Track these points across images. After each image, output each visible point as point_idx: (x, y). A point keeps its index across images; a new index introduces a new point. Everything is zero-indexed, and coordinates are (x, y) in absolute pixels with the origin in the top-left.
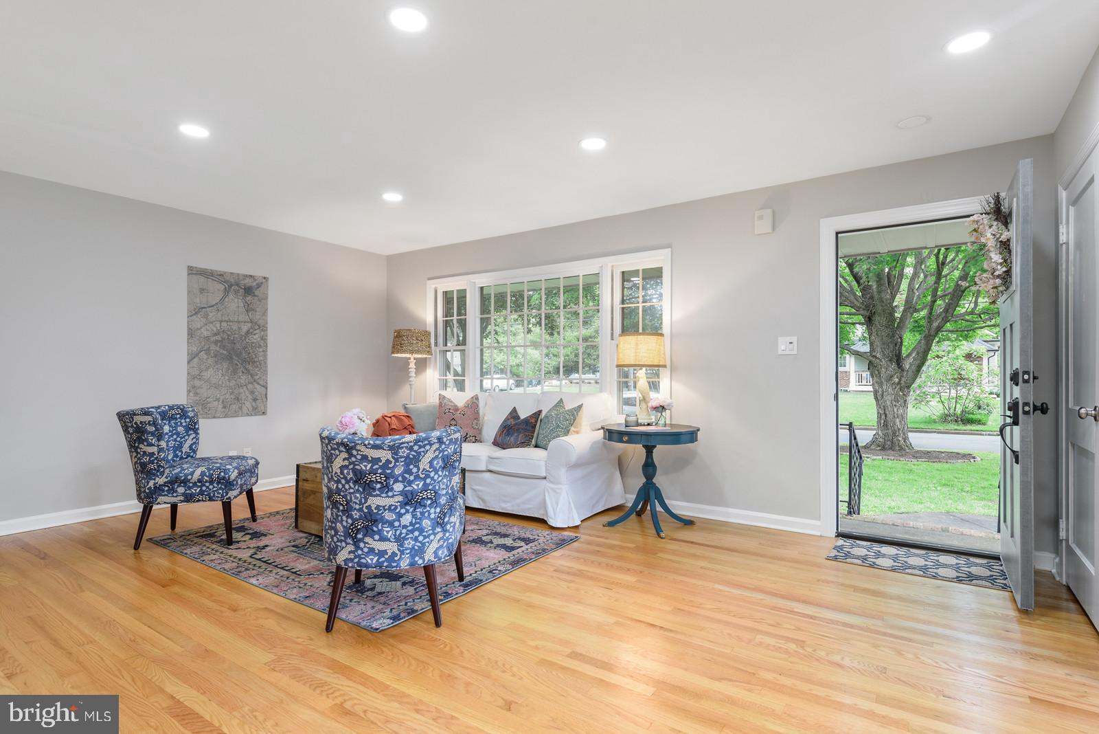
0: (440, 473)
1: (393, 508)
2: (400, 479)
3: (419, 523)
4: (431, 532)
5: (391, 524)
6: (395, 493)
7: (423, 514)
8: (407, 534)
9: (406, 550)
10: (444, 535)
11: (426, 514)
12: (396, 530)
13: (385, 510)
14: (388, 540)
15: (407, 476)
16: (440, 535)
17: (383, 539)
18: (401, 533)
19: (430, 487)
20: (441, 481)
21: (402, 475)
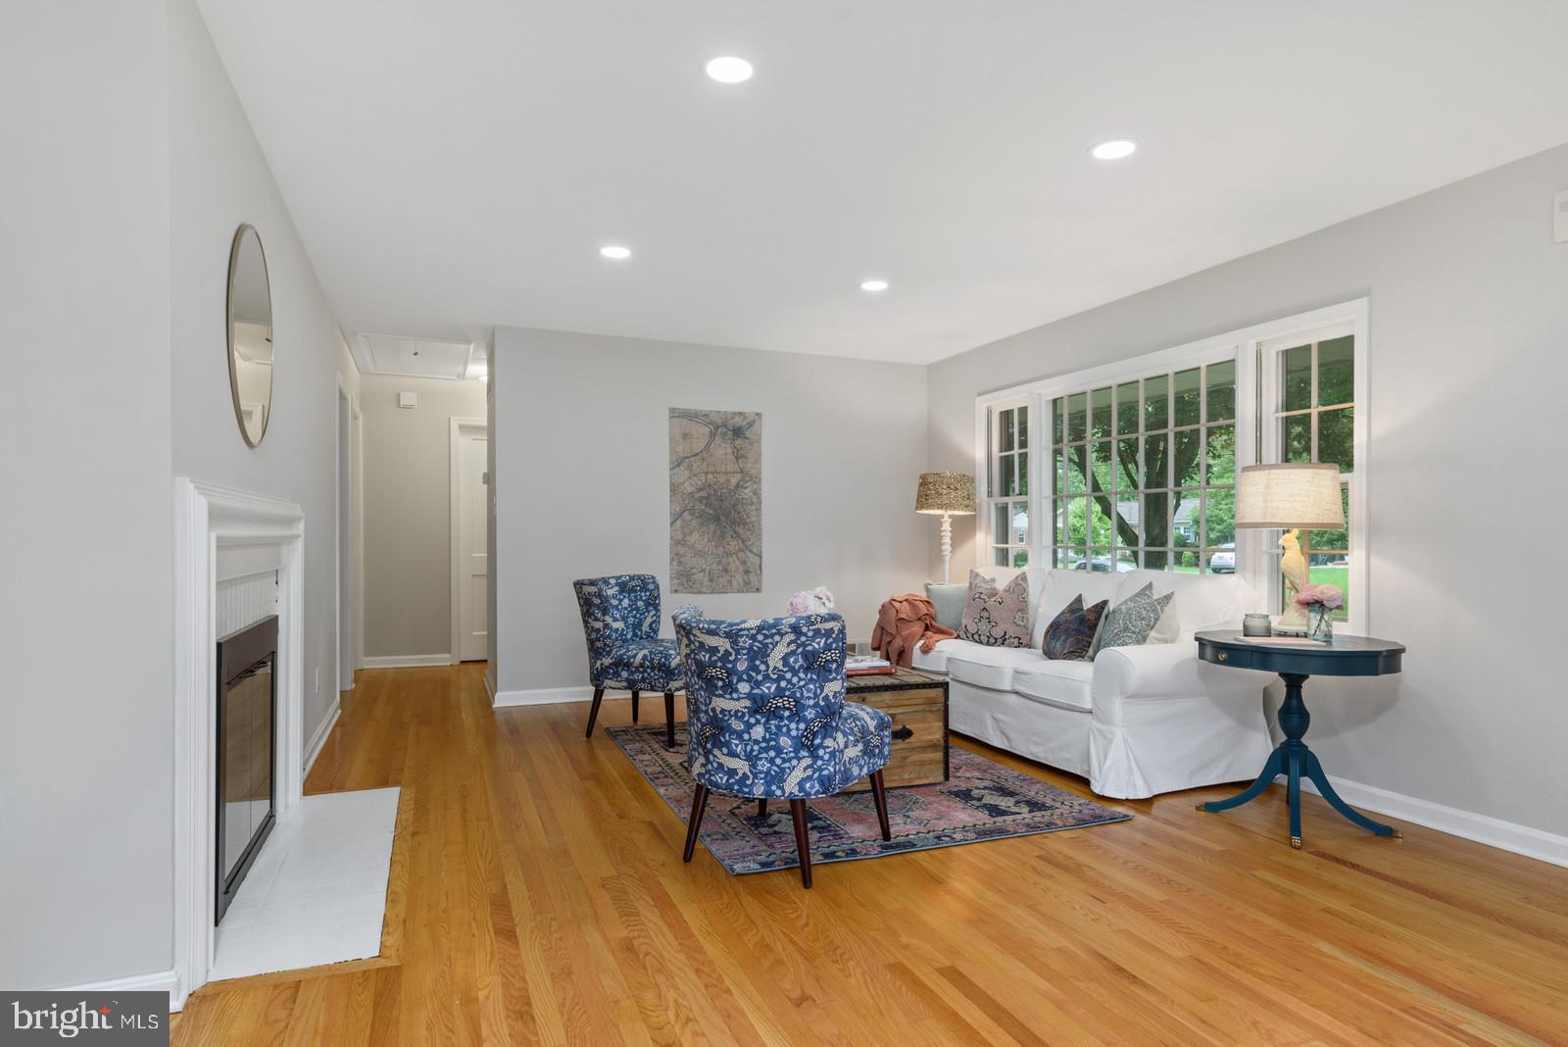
0: (802, 675)
1: (740, 714)
2: (745, 677)
3: (774, 740)
4: (792, 755)
5: (739, 735)
6: (741, 696)
7: (779, 728)
8: (760, 753)
9: (761, 773)
10: (815, 763)
11: (784, 730)
12: (746, 745)
13: (731, 716)
14: (738, 756)
15: (754, 674)
16: (809, 761)
17: (732, 754)
18: (752, 750)
19: (787, 693)
20: (804, 686)
21: (746, 671)
